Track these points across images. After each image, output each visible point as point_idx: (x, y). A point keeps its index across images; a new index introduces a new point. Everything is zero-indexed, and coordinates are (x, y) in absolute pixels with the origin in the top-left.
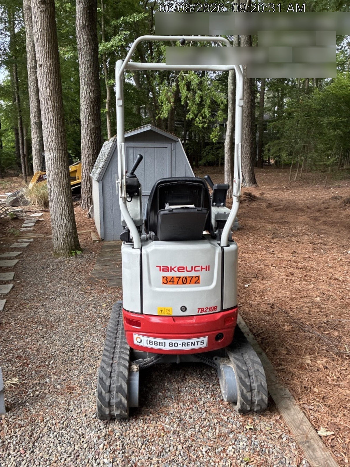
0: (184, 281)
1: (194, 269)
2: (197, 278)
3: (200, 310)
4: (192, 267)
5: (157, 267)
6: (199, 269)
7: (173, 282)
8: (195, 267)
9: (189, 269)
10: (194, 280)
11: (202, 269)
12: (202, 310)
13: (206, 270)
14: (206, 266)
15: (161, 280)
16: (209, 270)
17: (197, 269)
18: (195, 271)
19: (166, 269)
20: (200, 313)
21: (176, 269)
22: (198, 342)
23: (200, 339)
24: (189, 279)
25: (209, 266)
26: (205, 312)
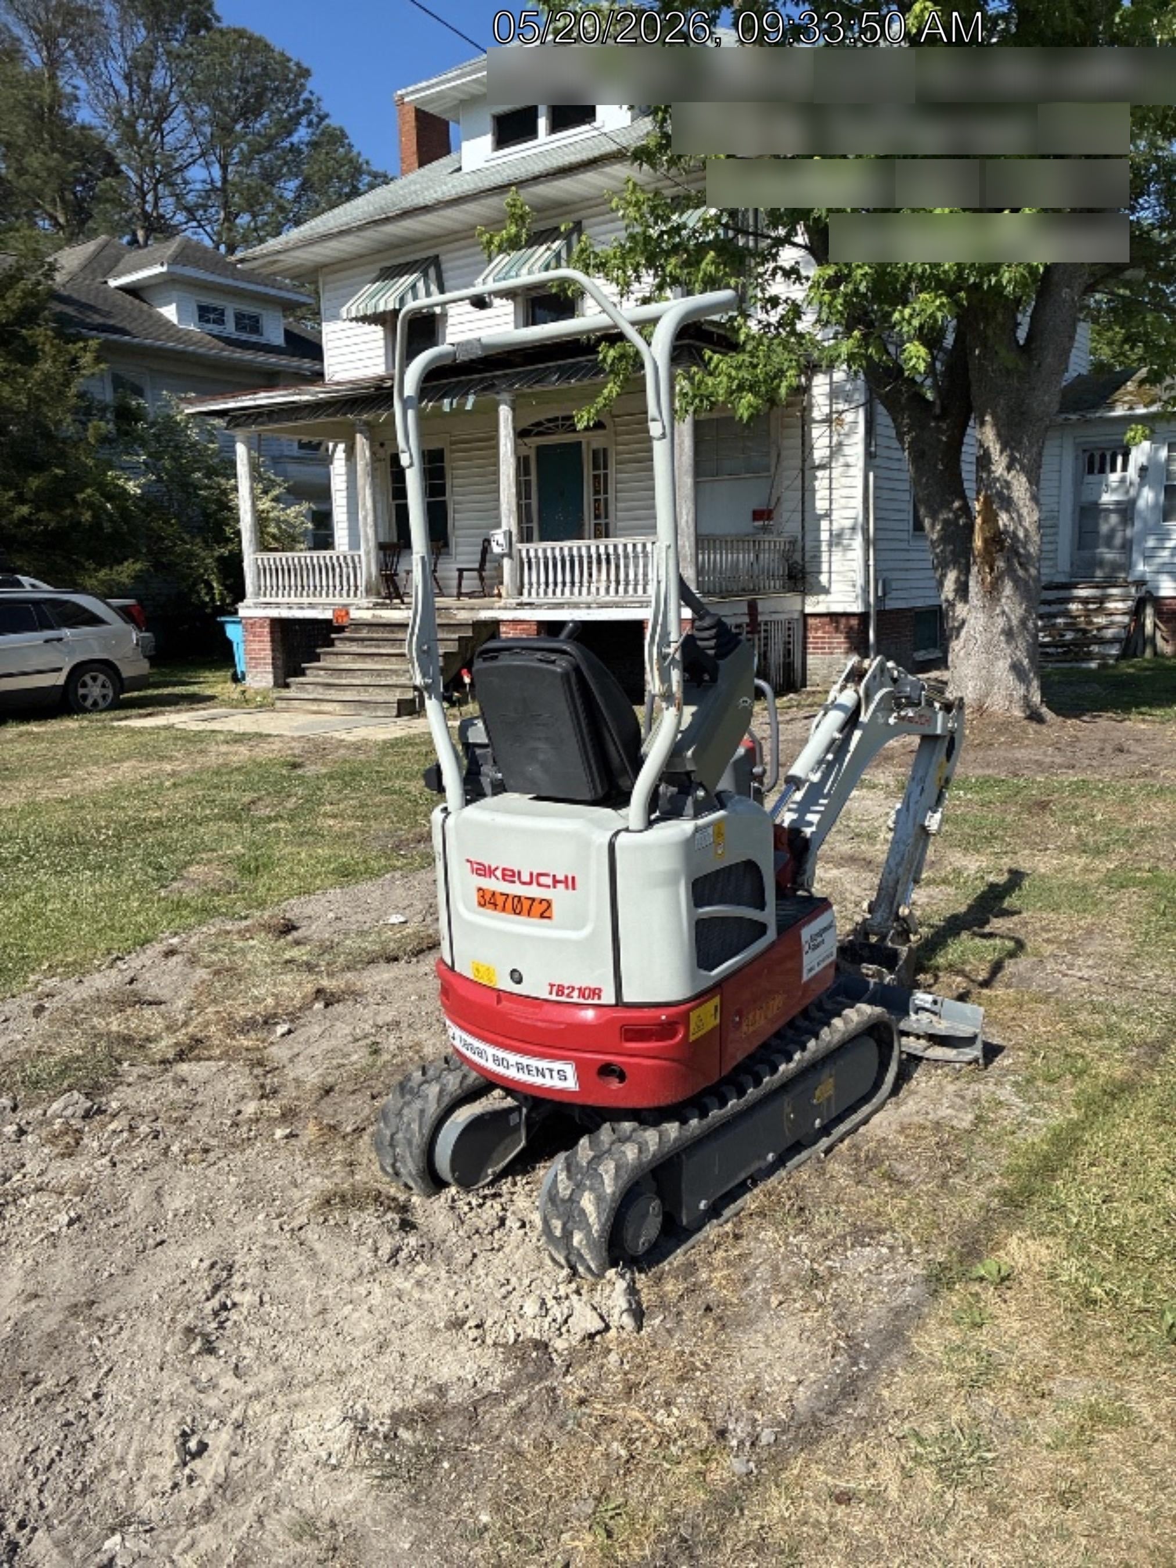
0: (518, 906)
1: (535, 879)
2: (545, 904)
3: (555, 989)
4: (531, 875)
5: (468, 861)
6: (548, 881)
7: (496, 905)
8: (539, 875)
9: (526, 878)
10: (538, 908)
11: (556, 882)
12: (560, 990)
13: (567, 887)
14: (566, 878)
15: (474, 897)
16: (574, 888)
17: (543, 880)
18: (539, 885)
19: (483, 870)
20: (554, 997)
21: (499, 873)
22: (551, 1071)
23: (557, 1065)
24: (526, 904)
25: (573, 878)
26: (568, 996)
